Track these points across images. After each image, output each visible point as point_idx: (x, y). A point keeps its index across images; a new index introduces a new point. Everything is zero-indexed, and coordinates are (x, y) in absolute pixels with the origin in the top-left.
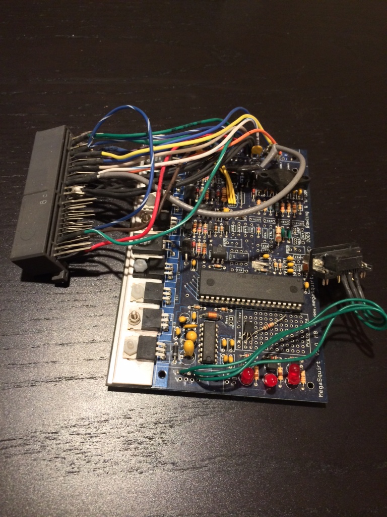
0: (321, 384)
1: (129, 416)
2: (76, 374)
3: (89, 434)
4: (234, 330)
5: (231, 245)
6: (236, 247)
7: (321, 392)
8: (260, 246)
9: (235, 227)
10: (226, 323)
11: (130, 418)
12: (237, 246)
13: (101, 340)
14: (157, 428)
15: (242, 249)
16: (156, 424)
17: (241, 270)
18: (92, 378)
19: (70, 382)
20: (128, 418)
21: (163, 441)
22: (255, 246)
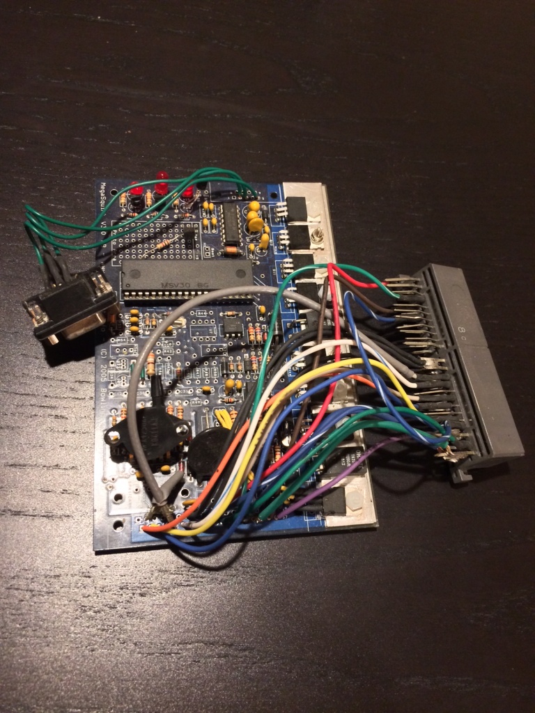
0: (102, 195)
1: (87, 574)
2: (26, 509)
3: (31, 591)
4: (203, 241)
5: (216, 347)
6: (209, 345)
7: (103, 187)
8: (175, 350)
9: (213, 374)
10: (213, 249)
11: (89, 577)
12: (207, 347)
13: (67, 467)
14: (122, 595)
15: (200, 343)
16: (122, 589)
17: (199, 313)
18: (47, 517)
19: (16, 518)
20: (86, 577)
21: (128, 613)
22: (183, 350)
